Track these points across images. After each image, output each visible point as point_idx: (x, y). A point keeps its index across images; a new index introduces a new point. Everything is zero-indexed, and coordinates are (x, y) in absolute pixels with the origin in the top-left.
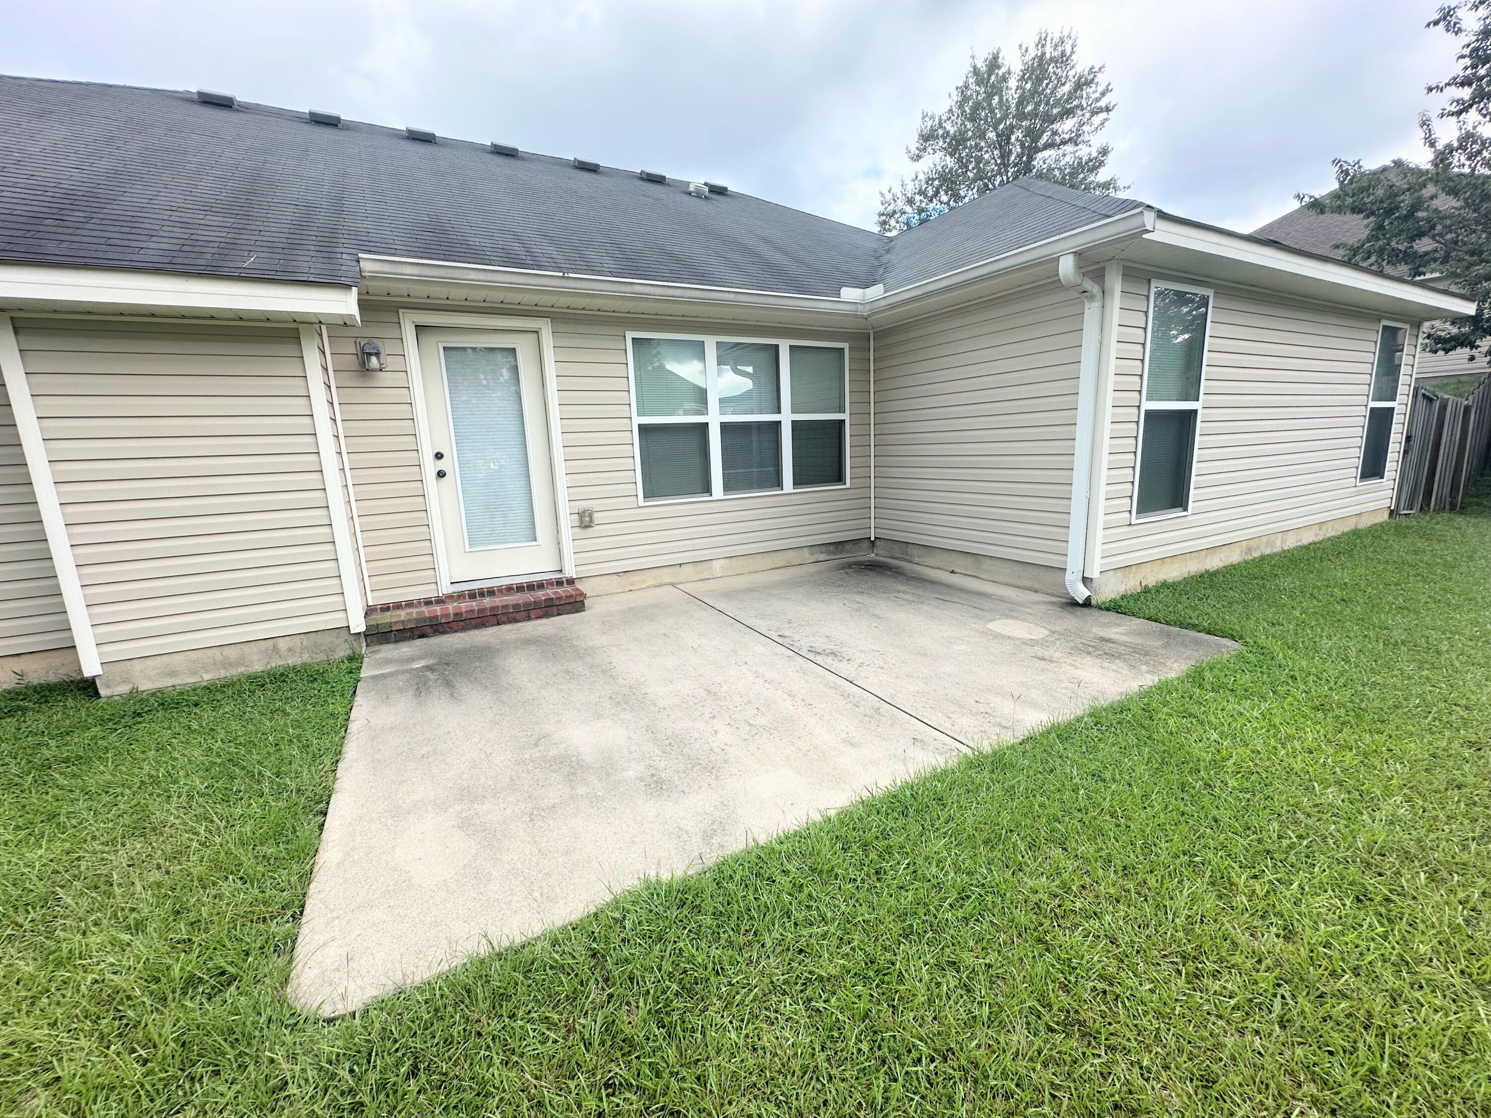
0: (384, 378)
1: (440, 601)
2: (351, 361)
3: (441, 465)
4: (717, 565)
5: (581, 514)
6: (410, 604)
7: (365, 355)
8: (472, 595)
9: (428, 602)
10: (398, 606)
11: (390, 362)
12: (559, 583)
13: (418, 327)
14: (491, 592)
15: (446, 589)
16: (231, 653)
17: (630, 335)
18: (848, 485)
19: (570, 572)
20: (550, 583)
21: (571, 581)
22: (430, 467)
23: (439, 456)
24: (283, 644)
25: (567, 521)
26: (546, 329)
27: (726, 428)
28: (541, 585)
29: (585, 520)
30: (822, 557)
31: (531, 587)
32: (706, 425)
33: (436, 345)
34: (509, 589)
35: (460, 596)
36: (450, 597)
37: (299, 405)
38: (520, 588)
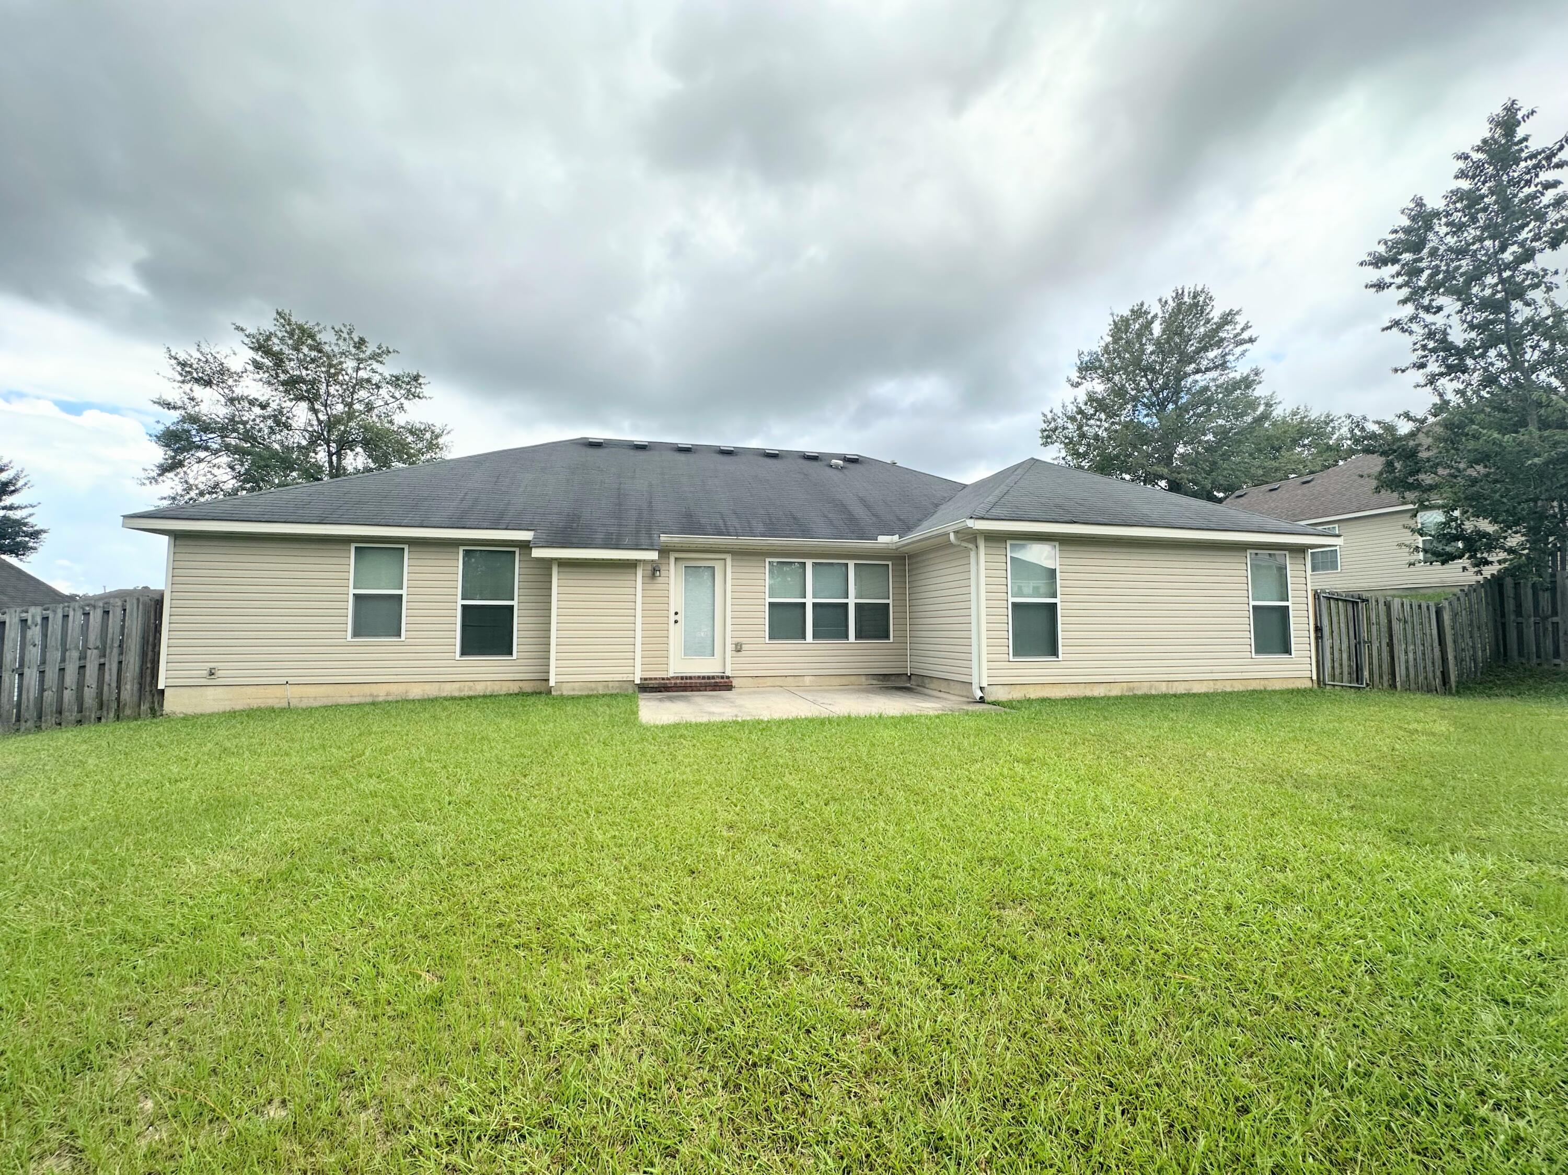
0: (660, 580)
1: (668, 679)
2: (649, 573)
3: (677, 617)
4: (807, 679)
5: (736, 645)
6: (656, 679)
7: (654, 570)
8: (682, 678)
9: (663, 679)
10: (651, 679)
11: (663, 573)
12: (722, 677)
13: (676, 559)
14: (691, 678)
15: (671, 674)
16: (593, 685)
17: (768, 560)
18: (891, 640)
19: (728, 673)
20: (718, 677)
21: (728, 677)
22: (673, 618)
23: (676, 613)
24: (611, 684)
25: (730, 647)
26: (729, 558)
27: (815, 605)
28: (713, 677)
29: (738, 648)
30: (874, 682)
31: (709, 678)
32: (805, 603)
33: (682, 564)
34: (699, 677)
35: (677, 678)
36: (672, 677)
37: (632, 591)
38: (704, 678)
